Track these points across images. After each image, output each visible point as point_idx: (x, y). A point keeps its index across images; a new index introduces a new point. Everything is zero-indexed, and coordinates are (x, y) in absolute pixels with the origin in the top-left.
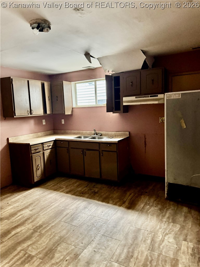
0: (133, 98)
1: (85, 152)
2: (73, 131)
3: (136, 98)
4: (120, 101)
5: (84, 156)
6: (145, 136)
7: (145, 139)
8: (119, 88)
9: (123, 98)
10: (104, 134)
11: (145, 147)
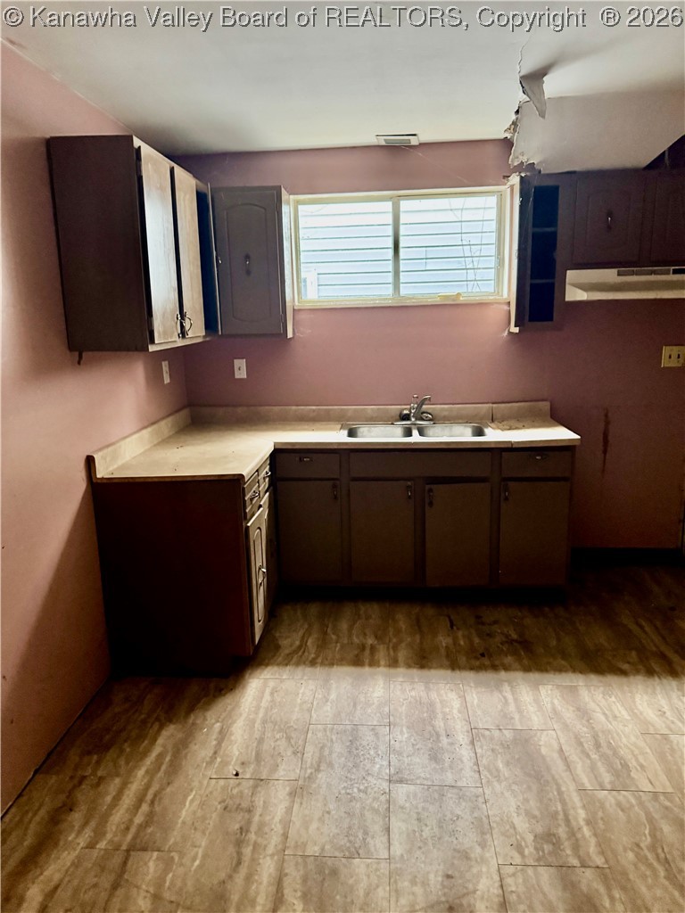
0: (610, 275)
1: (431, 490)
2: (294, 408)
3: (619, 274)
4: (552, 285)
5: (427, 506)
6: (606, 416)
7: (607, 423)
8: (554, 234)
9: (568, 272)
10: (446, 413)
11: (605, 452)
